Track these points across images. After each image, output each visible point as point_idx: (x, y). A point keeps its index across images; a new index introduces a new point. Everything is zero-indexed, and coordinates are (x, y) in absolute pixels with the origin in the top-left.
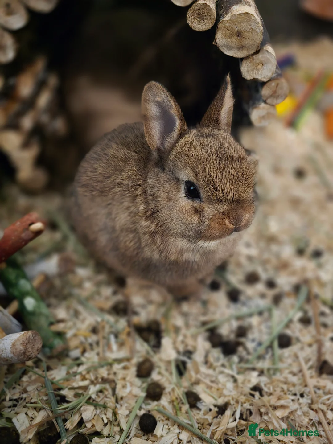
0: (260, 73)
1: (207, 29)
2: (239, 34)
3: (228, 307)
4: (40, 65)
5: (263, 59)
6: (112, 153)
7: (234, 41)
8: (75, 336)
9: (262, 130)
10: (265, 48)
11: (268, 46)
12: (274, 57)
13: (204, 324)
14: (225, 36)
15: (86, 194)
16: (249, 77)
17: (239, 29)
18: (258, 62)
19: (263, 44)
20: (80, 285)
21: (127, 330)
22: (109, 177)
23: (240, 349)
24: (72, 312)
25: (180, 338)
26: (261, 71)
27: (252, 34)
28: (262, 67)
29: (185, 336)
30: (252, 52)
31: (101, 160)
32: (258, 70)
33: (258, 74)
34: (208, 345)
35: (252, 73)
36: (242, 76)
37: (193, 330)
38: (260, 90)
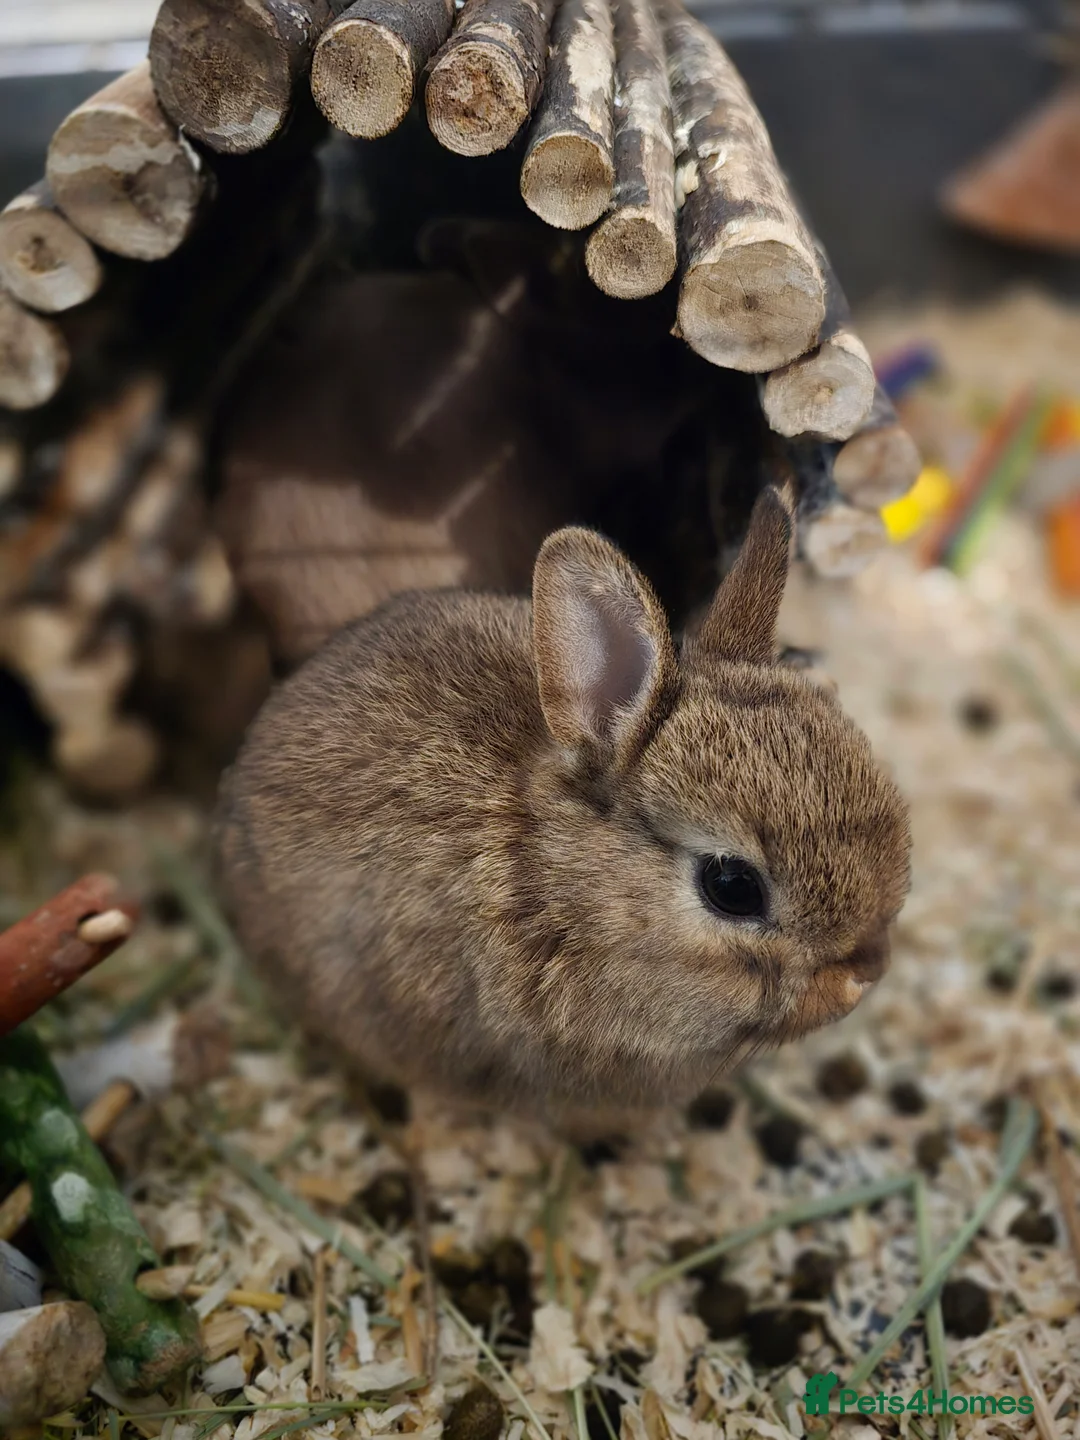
0: (824, 413)
1: (651, 291)
2: (751, 302)
3: (762, 1183)
4: (141, 406)
5: (830, 374)
6: (372, 683)
7: (739, 323)
8: (228, 1306)
9: (843, 585)
10: (834, 342)
11: (843, 334)
12: (865, 367)
13: (680, 1249)
14: (708, 310)
15: (281, 817)
16: (790, 427)
17: (752, 287)
18: (816, 381)
19: (828, 327)
20: (251, 1118)
21: (412, 1278)
22: (363, 764)
23: (812, 1341)
24: (218, 1218)
25: (598, 1306)
26: (826, 411)
27: (793, 301)
28: (830, 396)
29: (614, 1298)
30: (795, 354)
31: (334, 703)
32: (819, 406)
33: (818, 418)
34: (694, 1330)
35: (798, 415)
36: (767, 424)
37: (641, 1273)
38: (829, 464)
